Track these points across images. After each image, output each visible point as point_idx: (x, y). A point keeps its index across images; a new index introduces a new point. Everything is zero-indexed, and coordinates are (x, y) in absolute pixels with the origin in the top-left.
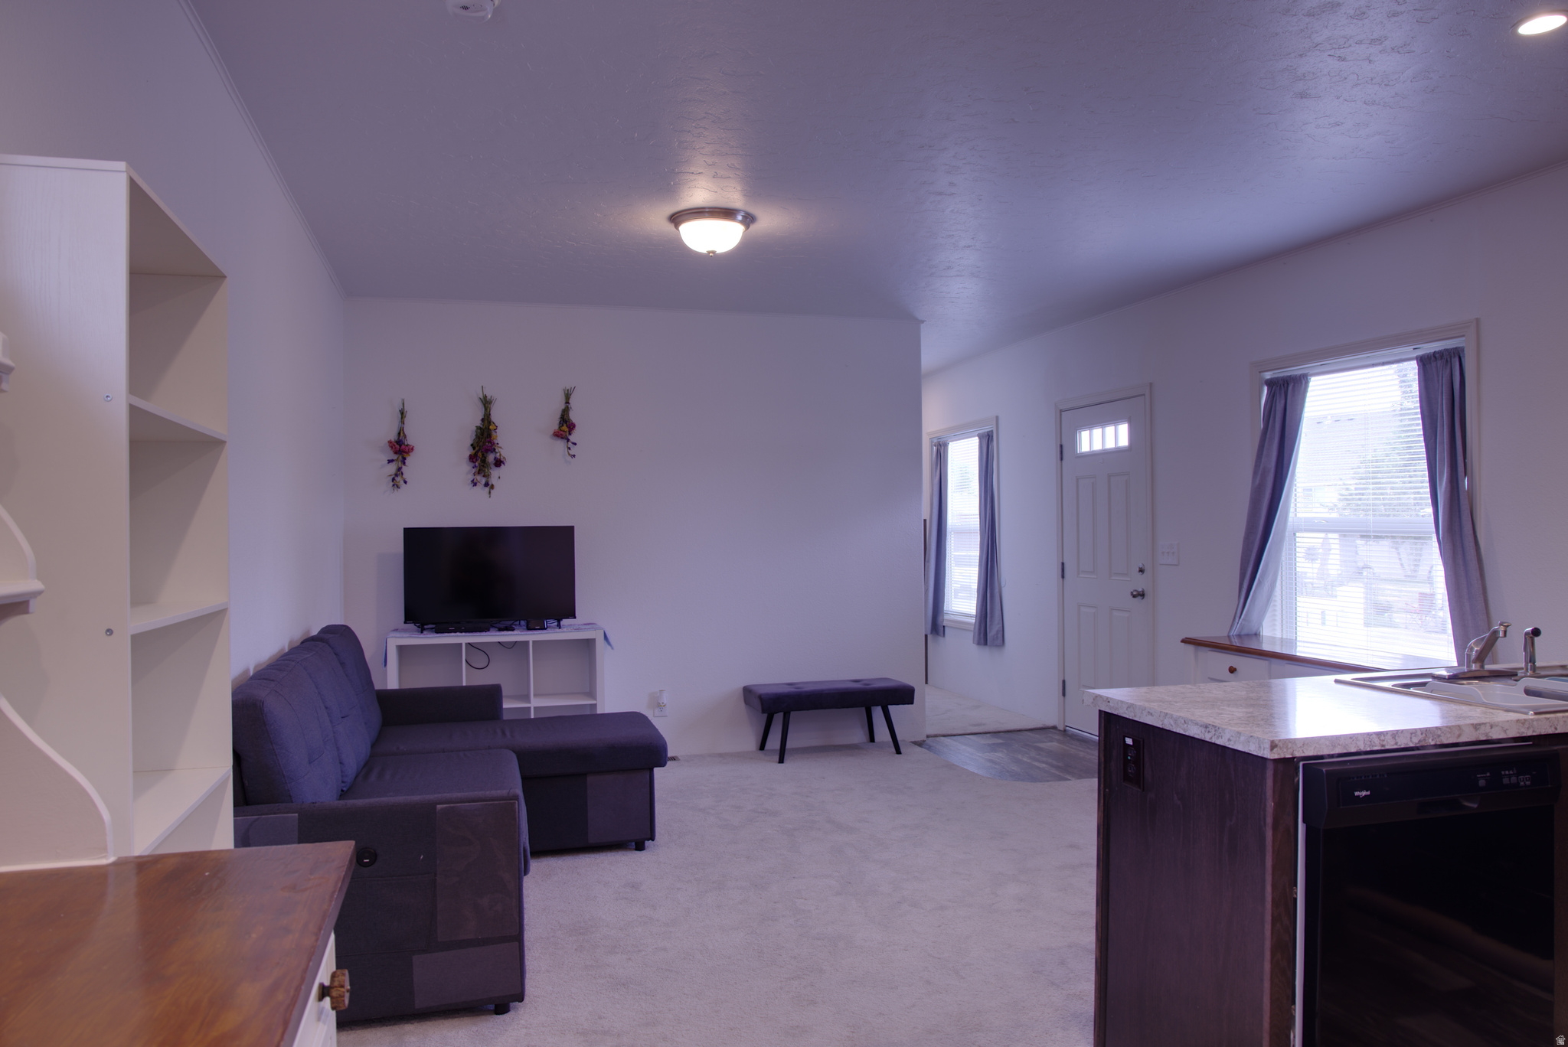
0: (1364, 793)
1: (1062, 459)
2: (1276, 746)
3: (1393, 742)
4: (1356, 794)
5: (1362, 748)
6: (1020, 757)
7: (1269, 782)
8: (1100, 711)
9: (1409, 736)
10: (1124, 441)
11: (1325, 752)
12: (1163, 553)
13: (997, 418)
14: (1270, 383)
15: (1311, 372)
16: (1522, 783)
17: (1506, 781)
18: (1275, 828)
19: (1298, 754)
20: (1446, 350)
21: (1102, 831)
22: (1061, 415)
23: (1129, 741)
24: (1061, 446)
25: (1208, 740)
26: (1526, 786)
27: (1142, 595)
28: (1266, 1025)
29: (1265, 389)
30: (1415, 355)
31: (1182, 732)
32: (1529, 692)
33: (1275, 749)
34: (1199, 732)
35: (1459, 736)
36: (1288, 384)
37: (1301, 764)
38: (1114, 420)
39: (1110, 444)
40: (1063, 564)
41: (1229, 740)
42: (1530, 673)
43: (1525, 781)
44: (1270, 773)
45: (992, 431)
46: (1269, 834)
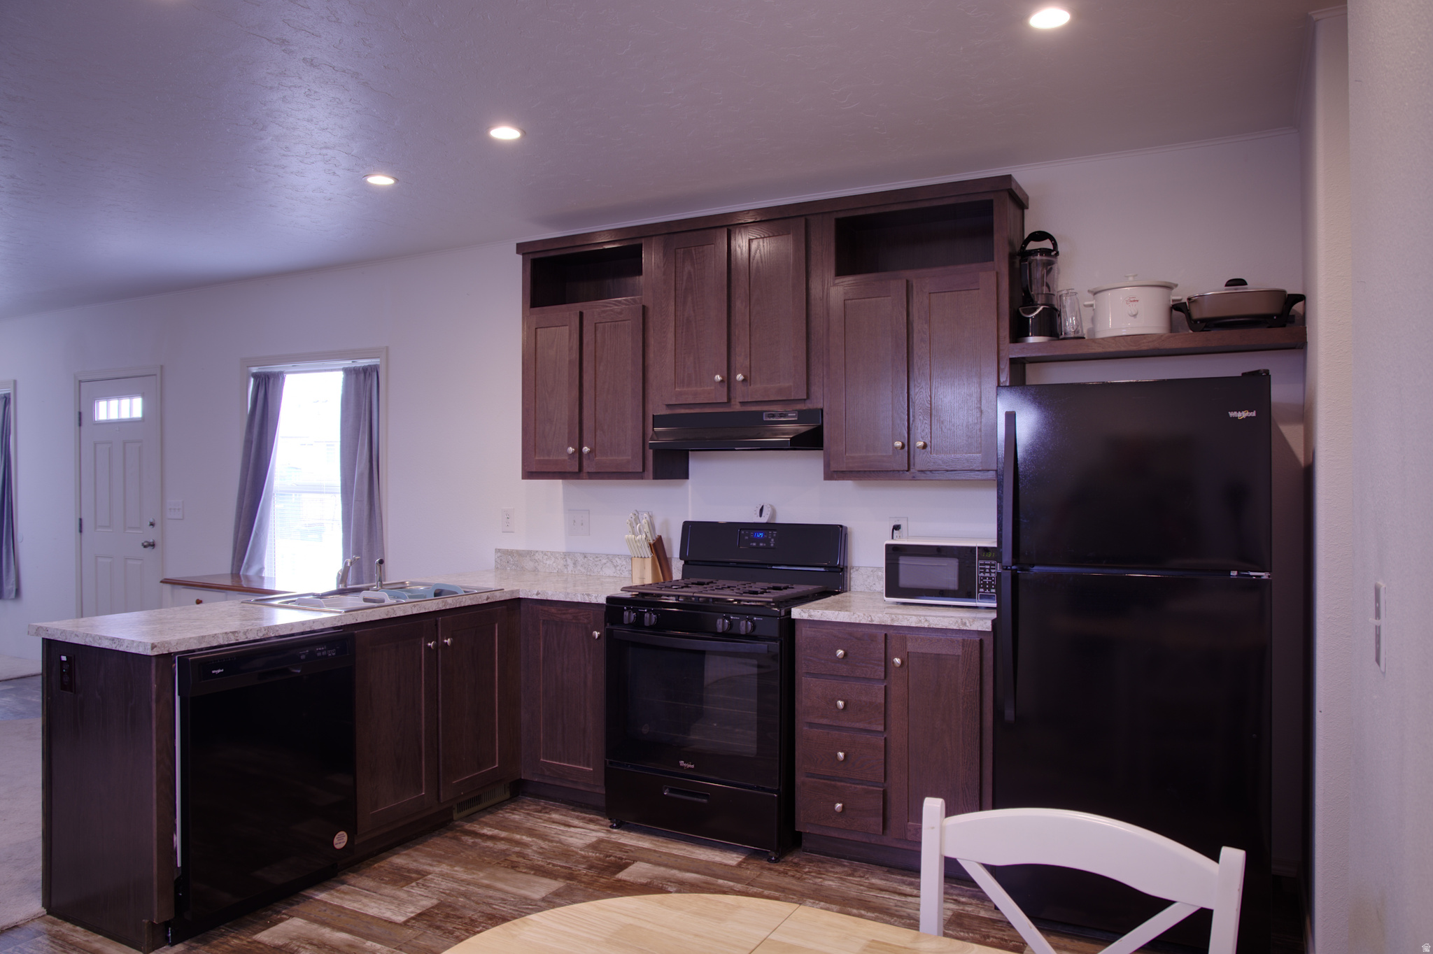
0: (219, 671)
1: (80, 425)
2: (156, 646)
3: (244, 637)
4: (213, 672)
5: (222, 642)
6: (29, 698)
7: (154, 671)
8: (43, 639)
9: (256, 632)
10: (138, 413)
11: (194, 647)
12: (170, 509)
13: (15, 382)
14: (256, 376)
15: (286, 371)
16: (330, 655)
17: (319, 654)
18: (158, 701)
19: (172, 651)
20: (370, 366)
21: (45, 730)
22: (80, 385)
23: (64, 658)
24: (80, 414)
25: (114, 648)
26: (332, 656)
27: (153, 545)
28: (155, 835)
29: (252, 380)
30: (342, 367)
31: (98, 646)
32: (366, 600)
33: (155, 649)
34: (108, 644)
35: (291, 629)
36: (269, 378)
37: (177, 657)
38: (130, 393)
39: (125, 415)
40: (81, 520)
41: (127, 647)
42: (379, 588)
43: (332, 653)
44: (154, 665)
45: (9, 394)
46: (154, 706)
